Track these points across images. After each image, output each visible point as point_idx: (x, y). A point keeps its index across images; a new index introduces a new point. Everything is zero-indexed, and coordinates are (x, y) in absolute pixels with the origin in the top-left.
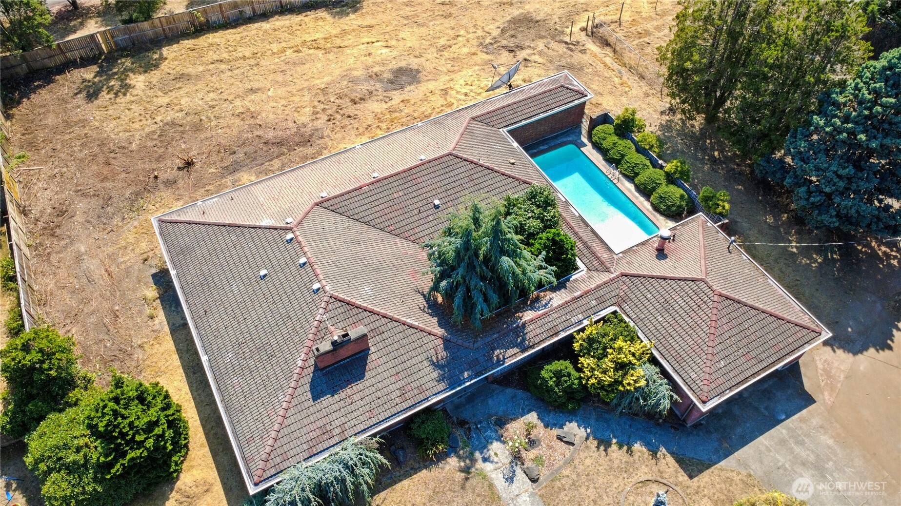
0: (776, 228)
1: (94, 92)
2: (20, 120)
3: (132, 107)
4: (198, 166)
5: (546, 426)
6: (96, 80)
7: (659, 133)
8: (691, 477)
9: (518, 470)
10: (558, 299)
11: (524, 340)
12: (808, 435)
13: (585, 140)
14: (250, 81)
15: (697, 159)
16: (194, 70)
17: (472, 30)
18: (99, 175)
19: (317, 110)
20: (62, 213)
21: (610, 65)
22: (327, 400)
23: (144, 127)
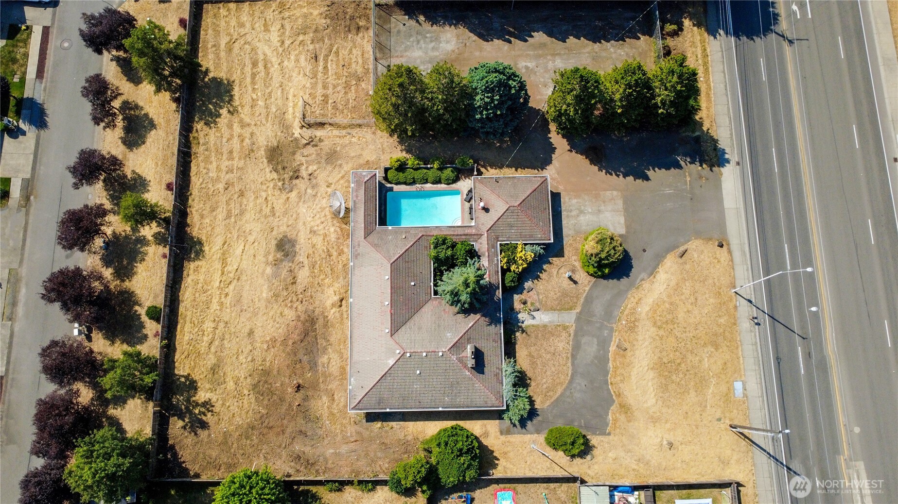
0: (484, 143)
1: (200, 423)
2: (203, 470)
3: (228, 404)
4: (301, 382)
5: (522, 294)
6: (187, 420)
7: (403, 147)
8: (563, 257)
9: (532, 313)
10: (485, 262)
11: (495, 286)
12: (570, 206)
13: (389, 185)
14: (240, 332)
15: (429, 144)
16: (211, 360)
17: (264, 187)
18: (278, 434)
19: (289, 305)
20: (299, 457)
21: (340, 135)
22: (486, 370)
23: (249, 401)
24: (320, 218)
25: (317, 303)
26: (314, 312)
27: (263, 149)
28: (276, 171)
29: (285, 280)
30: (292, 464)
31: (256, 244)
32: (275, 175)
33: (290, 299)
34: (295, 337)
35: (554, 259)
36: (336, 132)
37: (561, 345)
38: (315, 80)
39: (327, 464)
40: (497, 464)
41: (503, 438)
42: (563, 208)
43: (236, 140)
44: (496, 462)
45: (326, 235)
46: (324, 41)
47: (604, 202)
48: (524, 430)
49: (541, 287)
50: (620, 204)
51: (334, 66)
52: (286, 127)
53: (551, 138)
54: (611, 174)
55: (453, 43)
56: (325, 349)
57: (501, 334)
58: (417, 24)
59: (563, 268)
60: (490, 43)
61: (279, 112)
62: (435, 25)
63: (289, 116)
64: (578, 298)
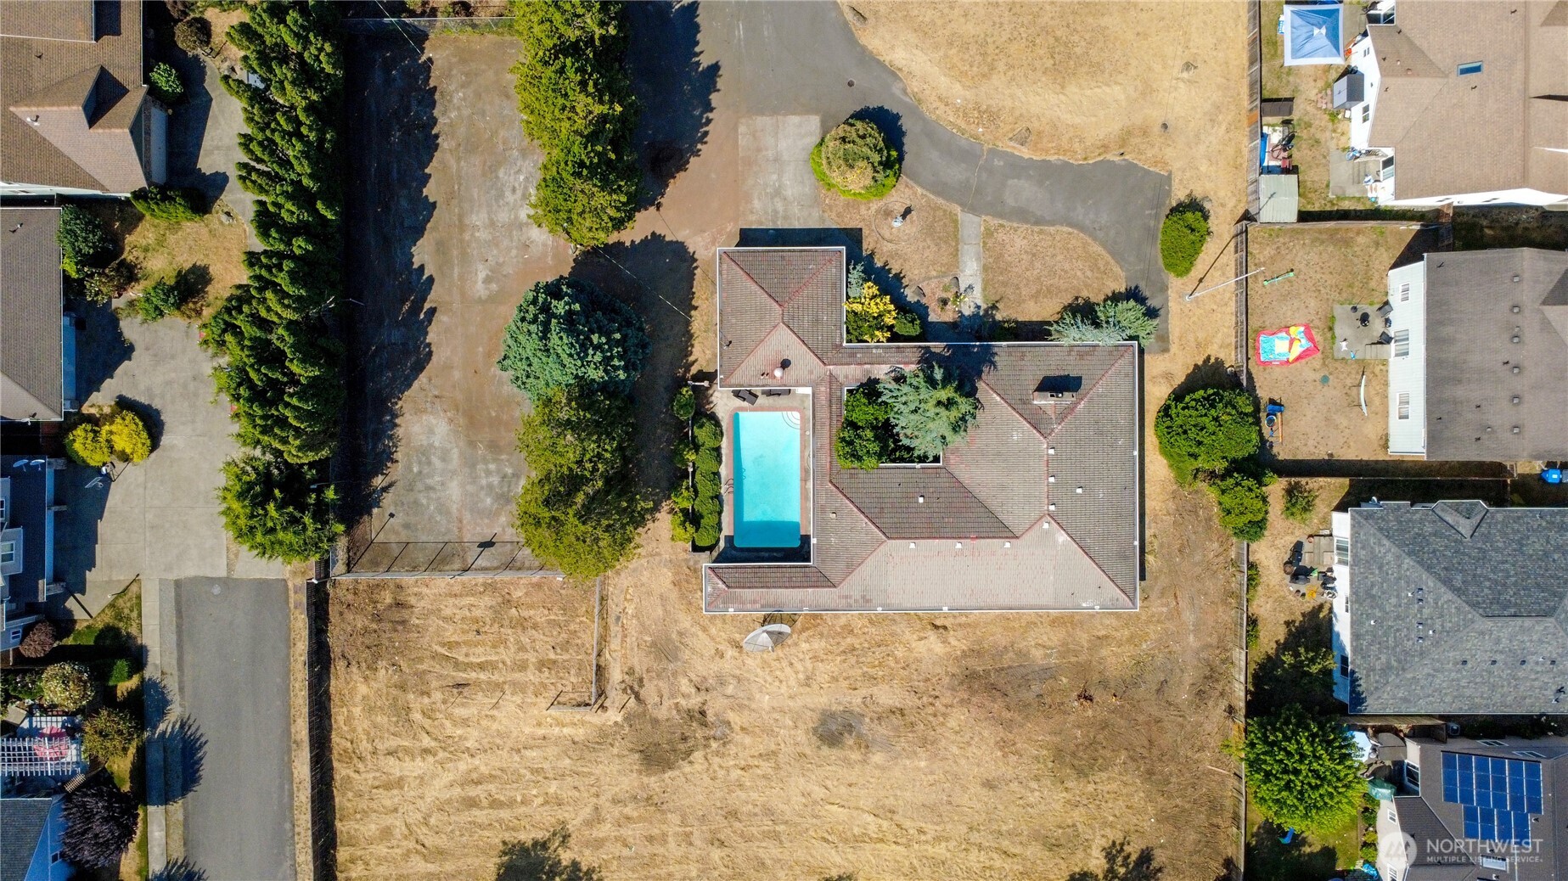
2: (1218, 853)
3: (1111, 818)
4: (1076, 693)
5: (928, 307)
8: (861, 229)
9: (962, 290)
10: (881, 371)
11: (923, 354)
13: (722, 544)
18: (1162, 730)
19: (941, 719)
20: (1200, 693)
21: (619, 636)
23: (1107, 782)
24: (782, 670)
25: (938, 670)
26: (953, 675)
27: (645, 780)
28: (689, 753)
29: (896, 729)
30: (1210, 703)
31: (829, 783)
32: (698, 755)
33: (931, 718)
34: (997, 706)
35: (865, 246)
36: (615, 644)
37: (1020, 243)
38: (506, 687)
39: (1211, 646)
40: (1217, 359)
41: (1174, 348)
42: (771, 226)
43: (627, 832)
44: (1212, 360)
45: (815, 657)
46: (424, 672)
47: (759, 150)
48: (1162, 312)
49: (916, 272)
50: (763, 121)
51: (480, 650)
52: (603, 738)
53: (633, 242)
54: (706, 134)
55: (434, 422)
56: (1019, 653)
57: (1008, 346)
58: (392, 490)
59: (882, 232)
60: (434, 348)
61: (570, 753)
62: (395, 456)
63: (580, 733)
64: (937, 208)
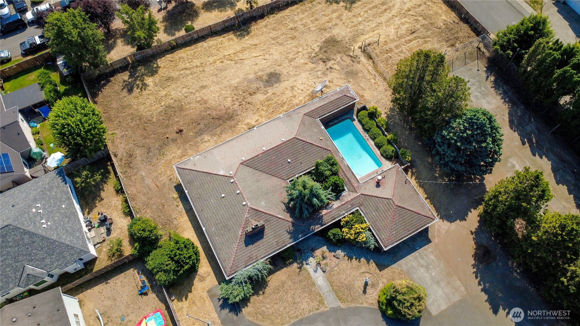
0: (431, 164)
1: (131, 88)
2: (101, 104)
3: (150, 97)
4: (184, 131)
5: (330, 252)
6: (130, 80)
7: (389, 113)
8: (380, 271)
9: (319, 268)
10: (336, 204)
11: (322, 222)
12: (426, 255)
13: (355, 117)
14: (202, 81)
15: (403, 127)
16: (174, 74)
17: (305, 48)
18: (142, 135)
19: (234, 99)
20: (131, 156)
21: (371, 71)
22: (250, 247)
23: (157, 109)
24: (305, 88)
25: (245, 114)
26: (237, 115)
27: (330, 34)
28: (321, 48)
29: (250, 88)
30: (125, 154)
31: (265, 61)
32: (317, 49)
33: (238, 97)
34: (214, 113)
35: (374, 264)
36: (370, 68)
37: (304, 306)
38: (398, 39)
39: (134, 175)
40: (182, 301)
41: (205, 294)
42: (420, 250)
43: (327, 18)
44: (184, 299)
45: (295, 97)
46: (428, 31)
47: (448, 283)
48: (219, 309)
49: (344, 265)
50: (456, 298)
51: (415, 45)
52: (354, 39)
53: (471, 212)
54: (476, 277)
55: (490, 107)
56: (215, 135)
57: (286, 245)
58: (485, 78)
59: (370, 275)
60: (512, 131)
61: (361, 31)
62: (494, 89)
63: (363, 38)
64: (353, 300)
